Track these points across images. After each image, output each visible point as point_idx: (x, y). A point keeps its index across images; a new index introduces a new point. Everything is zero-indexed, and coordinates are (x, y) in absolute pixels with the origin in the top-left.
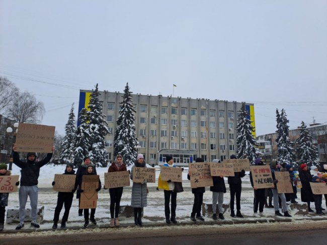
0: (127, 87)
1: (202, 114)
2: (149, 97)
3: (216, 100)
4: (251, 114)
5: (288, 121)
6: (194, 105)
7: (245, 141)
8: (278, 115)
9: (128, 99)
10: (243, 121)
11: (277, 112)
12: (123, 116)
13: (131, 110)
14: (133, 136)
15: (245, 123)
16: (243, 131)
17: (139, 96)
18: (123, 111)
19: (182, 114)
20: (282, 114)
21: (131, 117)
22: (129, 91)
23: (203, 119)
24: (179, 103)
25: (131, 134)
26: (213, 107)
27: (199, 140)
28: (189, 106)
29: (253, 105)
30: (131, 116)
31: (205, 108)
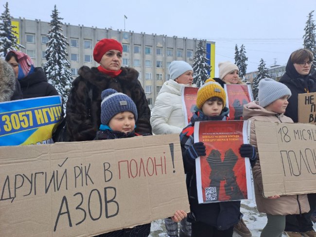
0: (55, 11)
1: (158, 53)
2: (95, 29)
3: (174, 37)
5: (246, 59)
6: (149, 42)
7: (200, 82)
8: (237, 52)
9: (57, 28)
10: (199, 60)
11: (236, 48)
12: (51, 49)
13: (61, 41)
14: (66, 75)
15: (202, 62)
16: (199, 70)
17: (81, 28)
18: (51, 43)
19: (135, 53)
20: (242, 50)
21: (62, 51)
22: (59, 17)
23: (159, 58)
24: (132, 39)
25: (63, 72)
26: (170, 45)
27: (154, 83)
28: (143, 42)
29: (214, 43)
30: (62, 49)
31: (161, 46)
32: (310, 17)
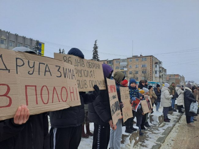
1: (2, 43)
3: (16, 34)
4: (42, 49)
11: (60, 50)
20: (63, 52)
26: (13, 39)
29: (44, 44)
31: (5, 38)
32: (96, 42)
